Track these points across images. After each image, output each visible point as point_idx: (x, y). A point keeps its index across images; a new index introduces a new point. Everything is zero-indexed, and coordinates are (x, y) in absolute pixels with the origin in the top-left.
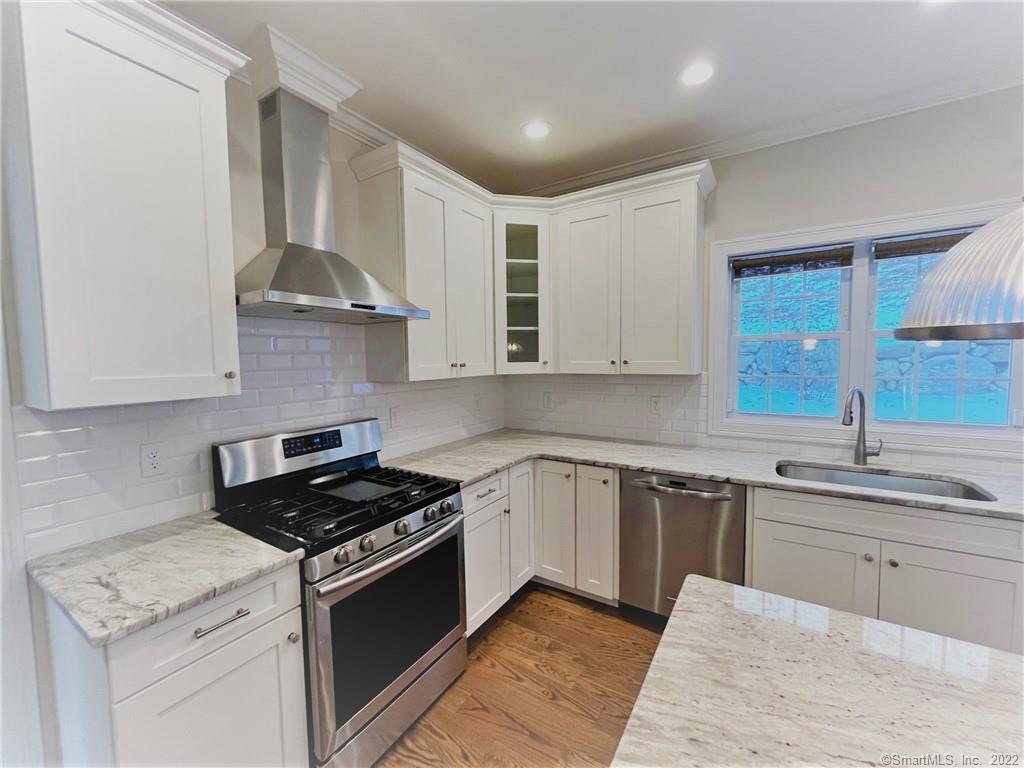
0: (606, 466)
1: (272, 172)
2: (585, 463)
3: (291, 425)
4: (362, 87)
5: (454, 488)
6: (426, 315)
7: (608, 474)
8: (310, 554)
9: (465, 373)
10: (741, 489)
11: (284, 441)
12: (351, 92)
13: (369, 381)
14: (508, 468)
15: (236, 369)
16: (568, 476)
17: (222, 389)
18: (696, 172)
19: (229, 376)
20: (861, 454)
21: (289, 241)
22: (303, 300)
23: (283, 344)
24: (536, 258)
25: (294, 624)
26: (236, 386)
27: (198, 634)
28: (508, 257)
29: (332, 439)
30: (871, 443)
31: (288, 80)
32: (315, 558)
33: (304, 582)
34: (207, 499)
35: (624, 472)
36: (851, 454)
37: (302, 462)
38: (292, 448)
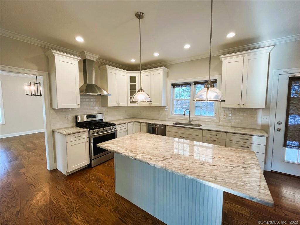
0: (145, 123)
1: (85, 71)
2: (142, 122)
3: (88, 113)
4: (100, 56)
5: (115, 125)
6: (111, 95)
7: (145, 124)
8: (90, 130)
9: (120, 105)
10: (165, 126)
11: (87, 116)
12: (98, 57)
13: (102, 106)
14: (127, 123)
15: (80, 104)
16: (139, 125)
17: (77, 107)
18: (162, 69)
19: (79, 105)
20: (190, 121)
21: (88, 83)
22: (91, 94)
23: (87, 100)
24: (136, 83)
25: (88, 139)
26: (80, 107)
27: (76, 137)
28: (130, 83)
29: (95, 116)
30: (191, 119)
31: (87, 58)
32: (91, 131)
33: (89, 134)
34: (75, 124)
35: (148, 124)
36: (188, 121)
37: (90, 120)
38: (88, 117)
